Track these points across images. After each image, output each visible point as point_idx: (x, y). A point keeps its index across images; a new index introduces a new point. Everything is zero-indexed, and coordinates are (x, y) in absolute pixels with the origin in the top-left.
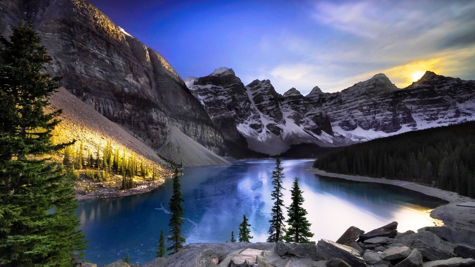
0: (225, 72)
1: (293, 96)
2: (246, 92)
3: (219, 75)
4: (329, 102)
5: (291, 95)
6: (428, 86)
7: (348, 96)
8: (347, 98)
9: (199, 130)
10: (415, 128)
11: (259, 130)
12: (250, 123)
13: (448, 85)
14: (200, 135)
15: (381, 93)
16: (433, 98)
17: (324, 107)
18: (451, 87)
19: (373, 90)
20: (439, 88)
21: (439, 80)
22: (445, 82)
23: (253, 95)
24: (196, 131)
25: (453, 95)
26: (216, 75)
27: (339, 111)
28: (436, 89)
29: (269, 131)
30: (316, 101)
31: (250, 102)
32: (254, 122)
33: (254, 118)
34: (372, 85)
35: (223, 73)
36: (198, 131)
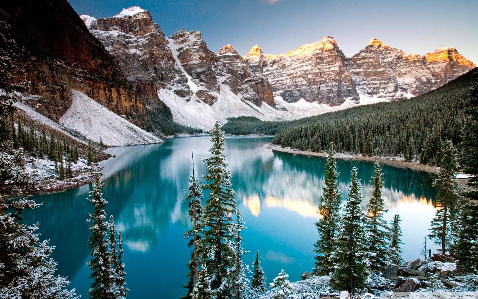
0: (138, 14)
1: (228, 56)
2: (168, 45)
3: (130, 17)
4: (271, 67)
5: (226, 54)
6: (373, 56)
7: (292, 61)
8: (291, 63)
9: (114, 95)
10: (358, 102)
11: (187, 98)
12: (175, 88)
13: (391, 56)
14: (115, 103)
15: (328, 59)
16: (377, 70)
17: (265, 73)
18: (394, 59)
19: (320, 56)
20: (383, 59)
21: (384, 50)
22: (389, 53)
23: (178, 50)
24: (111, 96)
25: (394, 68)
26: (125, 16)
27: (281, 78)
28: (380, 60)
29: (199, 99)
30: (256, 64)
31: (174, 61)
32: (180, 87)
33: (179, 82)
34: (320, 50)
35: (135, 15)
36: (112, 98)
